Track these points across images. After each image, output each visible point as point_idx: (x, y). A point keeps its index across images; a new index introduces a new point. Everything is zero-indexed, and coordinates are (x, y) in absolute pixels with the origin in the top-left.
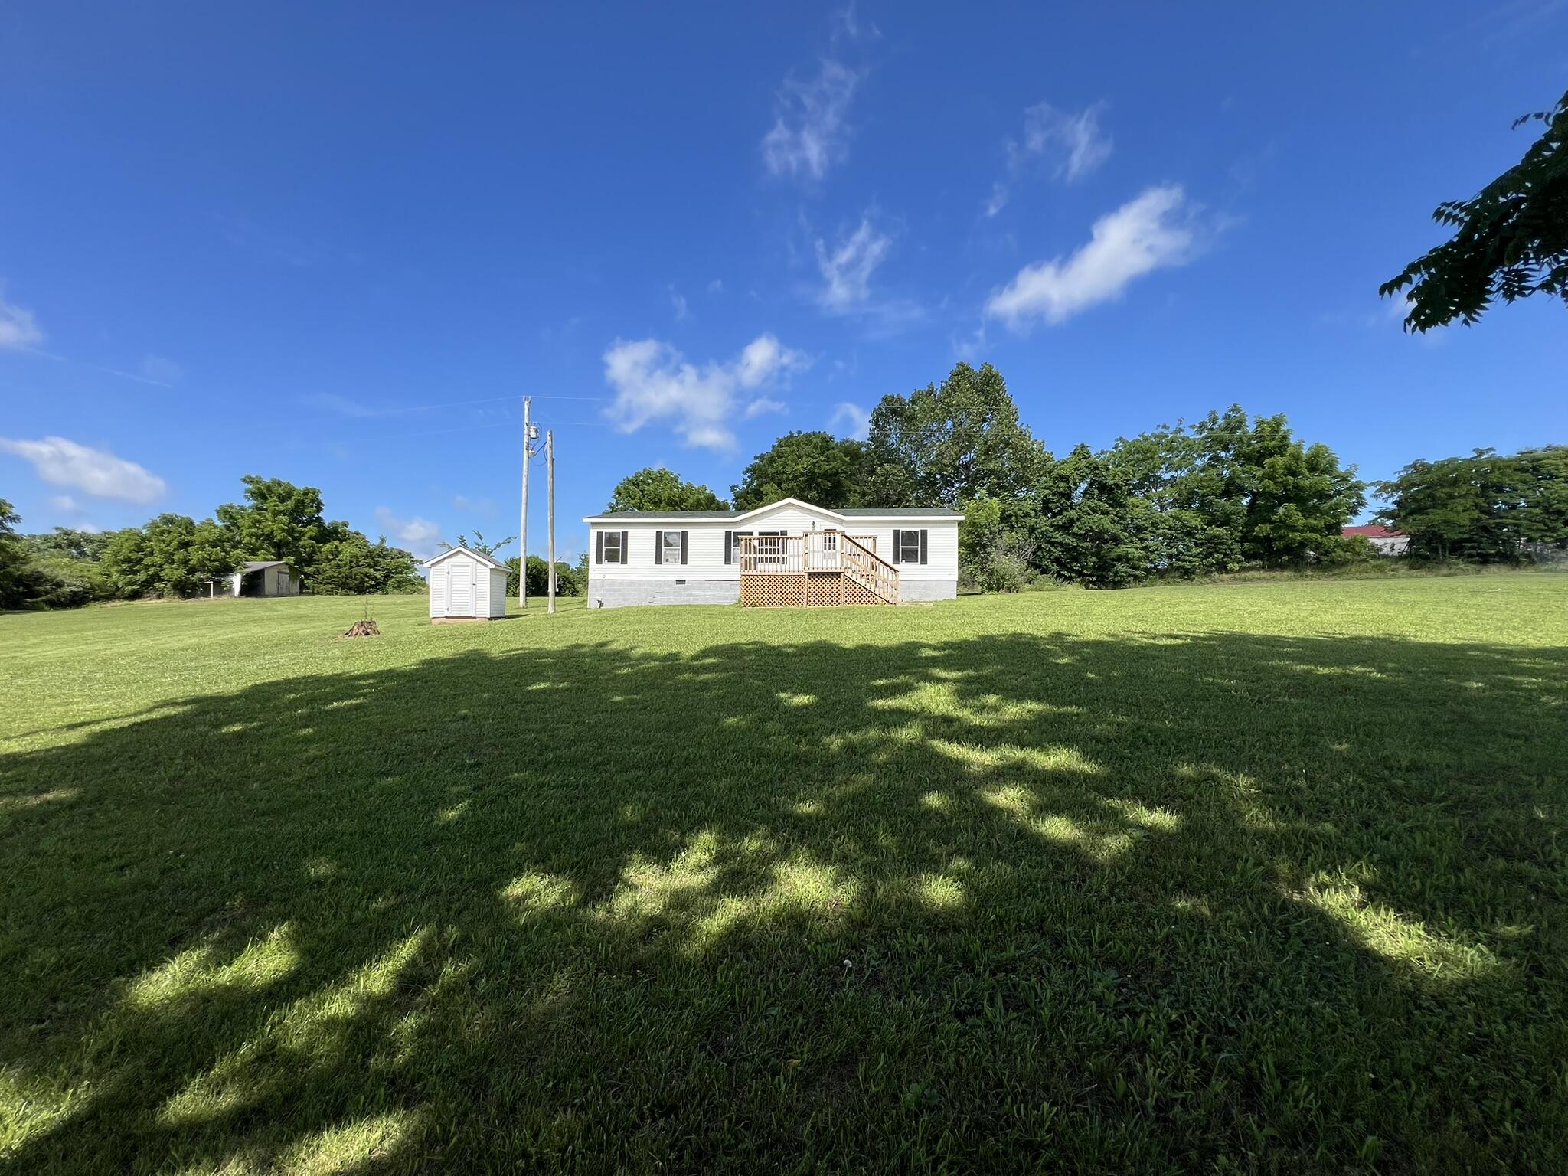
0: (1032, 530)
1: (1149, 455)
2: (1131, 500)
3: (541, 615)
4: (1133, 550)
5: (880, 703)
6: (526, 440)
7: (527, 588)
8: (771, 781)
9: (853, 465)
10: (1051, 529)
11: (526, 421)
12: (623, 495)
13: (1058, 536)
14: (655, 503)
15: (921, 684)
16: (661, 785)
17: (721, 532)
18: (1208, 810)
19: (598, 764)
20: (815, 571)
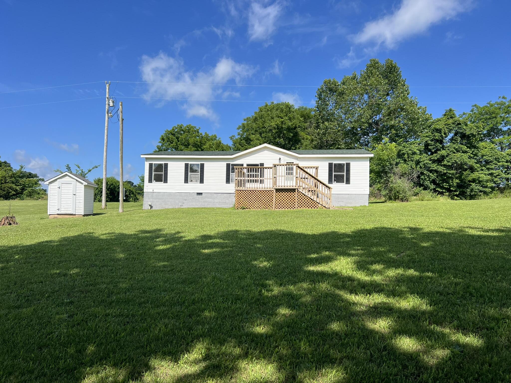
0: (418, 163)
1: (493, 115)
2: (481, 144)
3: (115, 213)
4: (483, 175)
5: (312, 268)
6: (107, 108)
7: (107, 197)
8: (242, 314)
9: (306, 122)
10: (430, 162)
11: (107, 96)
12: (166, 141)
13: (434, 167)
14: (185, 145)
15: (338, 257)
16: (177, 316)
17: (224, 164)
18: (501, 337)
19: (141, 303)
20: (280, 188)
